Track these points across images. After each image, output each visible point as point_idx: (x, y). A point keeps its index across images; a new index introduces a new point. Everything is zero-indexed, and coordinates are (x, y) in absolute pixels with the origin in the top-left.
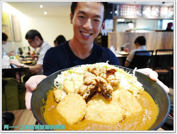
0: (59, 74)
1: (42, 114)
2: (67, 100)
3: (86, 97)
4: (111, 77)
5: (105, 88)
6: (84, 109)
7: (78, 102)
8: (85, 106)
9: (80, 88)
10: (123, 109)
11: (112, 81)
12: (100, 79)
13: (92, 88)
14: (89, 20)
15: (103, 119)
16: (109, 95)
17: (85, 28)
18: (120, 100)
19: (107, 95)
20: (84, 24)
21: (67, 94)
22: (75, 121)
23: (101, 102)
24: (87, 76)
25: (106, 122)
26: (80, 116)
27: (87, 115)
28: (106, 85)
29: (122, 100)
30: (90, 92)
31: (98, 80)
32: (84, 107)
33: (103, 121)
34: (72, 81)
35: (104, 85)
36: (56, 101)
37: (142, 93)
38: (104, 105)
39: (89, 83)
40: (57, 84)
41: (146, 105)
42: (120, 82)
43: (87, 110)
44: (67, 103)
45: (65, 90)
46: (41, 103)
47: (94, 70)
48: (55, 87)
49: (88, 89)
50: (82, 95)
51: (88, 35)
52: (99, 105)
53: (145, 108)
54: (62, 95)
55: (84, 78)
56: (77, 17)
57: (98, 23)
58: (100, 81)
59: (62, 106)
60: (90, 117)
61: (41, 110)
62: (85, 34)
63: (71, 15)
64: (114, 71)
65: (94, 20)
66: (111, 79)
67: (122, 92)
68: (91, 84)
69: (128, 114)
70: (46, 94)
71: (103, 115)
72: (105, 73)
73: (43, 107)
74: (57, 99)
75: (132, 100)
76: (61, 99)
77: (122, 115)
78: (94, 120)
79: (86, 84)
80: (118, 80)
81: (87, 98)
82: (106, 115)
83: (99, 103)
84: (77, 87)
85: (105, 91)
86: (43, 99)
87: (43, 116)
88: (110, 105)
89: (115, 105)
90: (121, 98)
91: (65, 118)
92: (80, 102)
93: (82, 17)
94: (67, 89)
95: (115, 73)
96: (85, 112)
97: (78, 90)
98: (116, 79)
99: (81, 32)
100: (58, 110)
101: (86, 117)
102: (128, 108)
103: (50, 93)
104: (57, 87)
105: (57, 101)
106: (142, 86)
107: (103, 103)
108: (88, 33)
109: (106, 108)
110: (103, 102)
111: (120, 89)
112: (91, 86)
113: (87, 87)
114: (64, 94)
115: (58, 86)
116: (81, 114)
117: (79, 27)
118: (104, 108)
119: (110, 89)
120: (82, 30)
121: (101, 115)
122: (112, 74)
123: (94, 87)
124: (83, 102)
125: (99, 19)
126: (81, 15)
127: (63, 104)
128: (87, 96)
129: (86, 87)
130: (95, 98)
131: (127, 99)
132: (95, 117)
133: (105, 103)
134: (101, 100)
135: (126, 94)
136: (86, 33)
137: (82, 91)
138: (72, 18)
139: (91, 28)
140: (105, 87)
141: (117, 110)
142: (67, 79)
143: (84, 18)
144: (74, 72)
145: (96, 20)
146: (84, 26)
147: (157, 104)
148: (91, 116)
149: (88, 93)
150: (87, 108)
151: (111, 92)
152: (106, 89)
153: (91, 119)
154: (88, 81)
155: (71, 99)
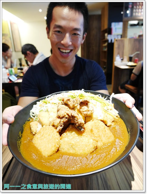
0: (35, 105)
1: (19, 148)
2: (42, 133)
3: (59, 130)
4: (85, 108)
5: (76, 122)
6: (58, 142)
7: (52, 135)
8: (59, 140)
9: (54, 122)
10: (95, 141)
11: (85, 113)
12: (71, 113)
13: (65, 121)
14: (67, 35)
15: (75, 150)
16: (81, 128)
17: (63, 45)
18: (93, 131)
19: (79, 128)
20: (62, 40)
21: (43, 127)
22: (50, 154)
23: (74, 134)
24: (60, 109)
25: (79, 153)
26: (54, 149)
27: (61, 147)
28: (77, 119)
29: (95, 131)
30: (63, 125)
31: (70, 114)
32: (57, 141)
33: (76, 153)
34: (47, 113)
35: (76, 119)
36: (32, 133)
37: (117, 121)
38: (76, 137)
39: (62, 116)
40: (33, 114)
41: (119, 134)
42: (93, 113)
43: (61, 143)
44: (42, 136)
45: (40, 122)
46: (18, 137)
47: (68, 101)
48: (32, 118)
49: (61, 122)
50: (56, 128)
51: (67, 51)
52: (72, 137)
53: (117, 138)
54: (38, 127)
55: (58, 111)
56: (53, 32)
57: (77, 37)
58: (71, 115)
59: (37, 139)
60: (63, 149)
61: (18, 144)
62: (64, 51)
63: (47, 28)
64: (87, 102)
65: (73, 34)
66: (84, 110)
67: (95, 123)
68: (64, 117)
69: (99, 144)
70: (22, 126)
71: (76, 147)
72: (79, 104)
73: (20, 140)
74: (33, 132)
75: (104, 130)
76: (37, 132)
77: (94, 146)
78: (68, 151)
79: (59, 117)
80: (91, 111)
81: (61, 131)
82: (79, 146)
83: (72, 136)
84: (51, 120)
85: (77, 124)
86: (20, 132)
87: (20, 150)
88: (82, 137)
89: (87, 137)
90: (93, 129)
91: (41, 151)
92: (54, 135)
93: (59, 32)
94: (42, 122)
95: (88, 104)
96: (59, 145)
97: (52, 123)
98: (89, 111)
99: (59, 49)
100: (33, 142)
101: (60, 149)
102: (100, 138)
103: (26, 125)
104: (33, 118)
105: (34, 133)
106: (118, 112)
107: (76, 136)
108: (68, 50)
109: (78, 140)
110: (76, 134)
111: (93, 120)
112: (64, 119)
113: (61, 121)
114: (40, 126)
115: (34, 116)
116: (55, 147)
117: (57, 44)
118: (77, 140)
119: (81, 122)
120: (60, 47)
121: (74, 147)
122: (85, 106)
123: (66, 120)
124: (57, 135)
125: (79, 33)
126: (58, 29)
127: (39, 136)
128: (61, 130)
129: (59, 120)
130: (69, 131)
131: (99, 130)
132: (68, 149)
133: (77, 136)
134: (74, 133)
135: (99, 125)
136: (66, 50)
137: (56, 124)
138: (48, 33)
139: (70, 43)
140: (76, 120)
141: (88, 142)
142: (42, 110)
143: (62, 33)
144: (49, 103)
145: (75, 34)
146: (62, 42)
147: (130, 132)
148: (65, 148)
149: (61, 126)
150: (60, 141)
151: (83, 125)
152: (78, 123)
153: (65, 151)
154: (61, 115)
155: (46, 132)
